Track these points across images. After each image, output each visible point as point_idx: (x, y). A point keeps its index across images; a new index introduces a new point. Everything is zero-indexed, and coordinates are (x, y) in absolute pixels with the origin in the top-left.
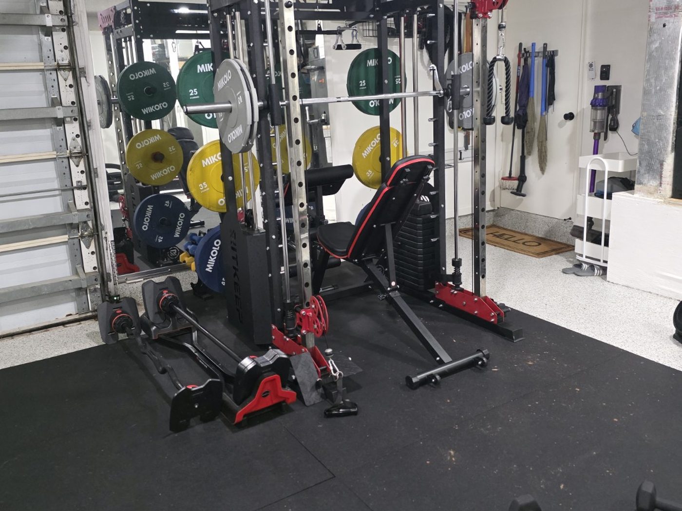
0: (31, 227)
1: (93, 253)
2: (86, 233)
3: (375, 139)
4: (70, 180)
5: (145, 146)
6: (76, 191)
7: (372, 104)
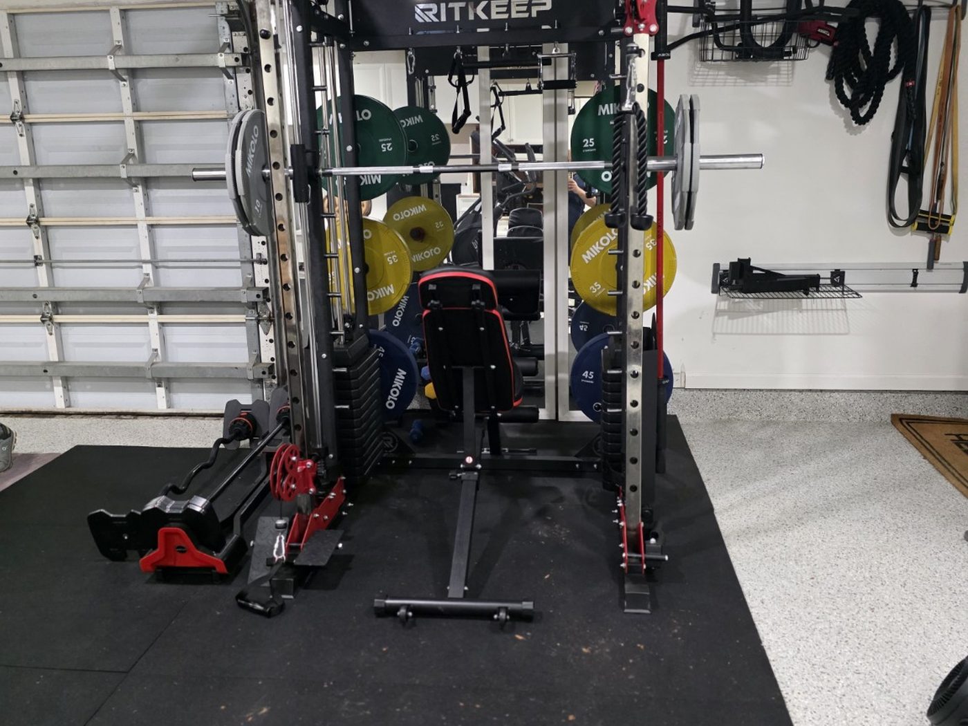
0: (199, 300)
1: (271, 341)
2: (265, 316)
3: (608, 234)
4: (250, 251)
5: (405, 217)
6: (256, 265)
7: (607, 176)
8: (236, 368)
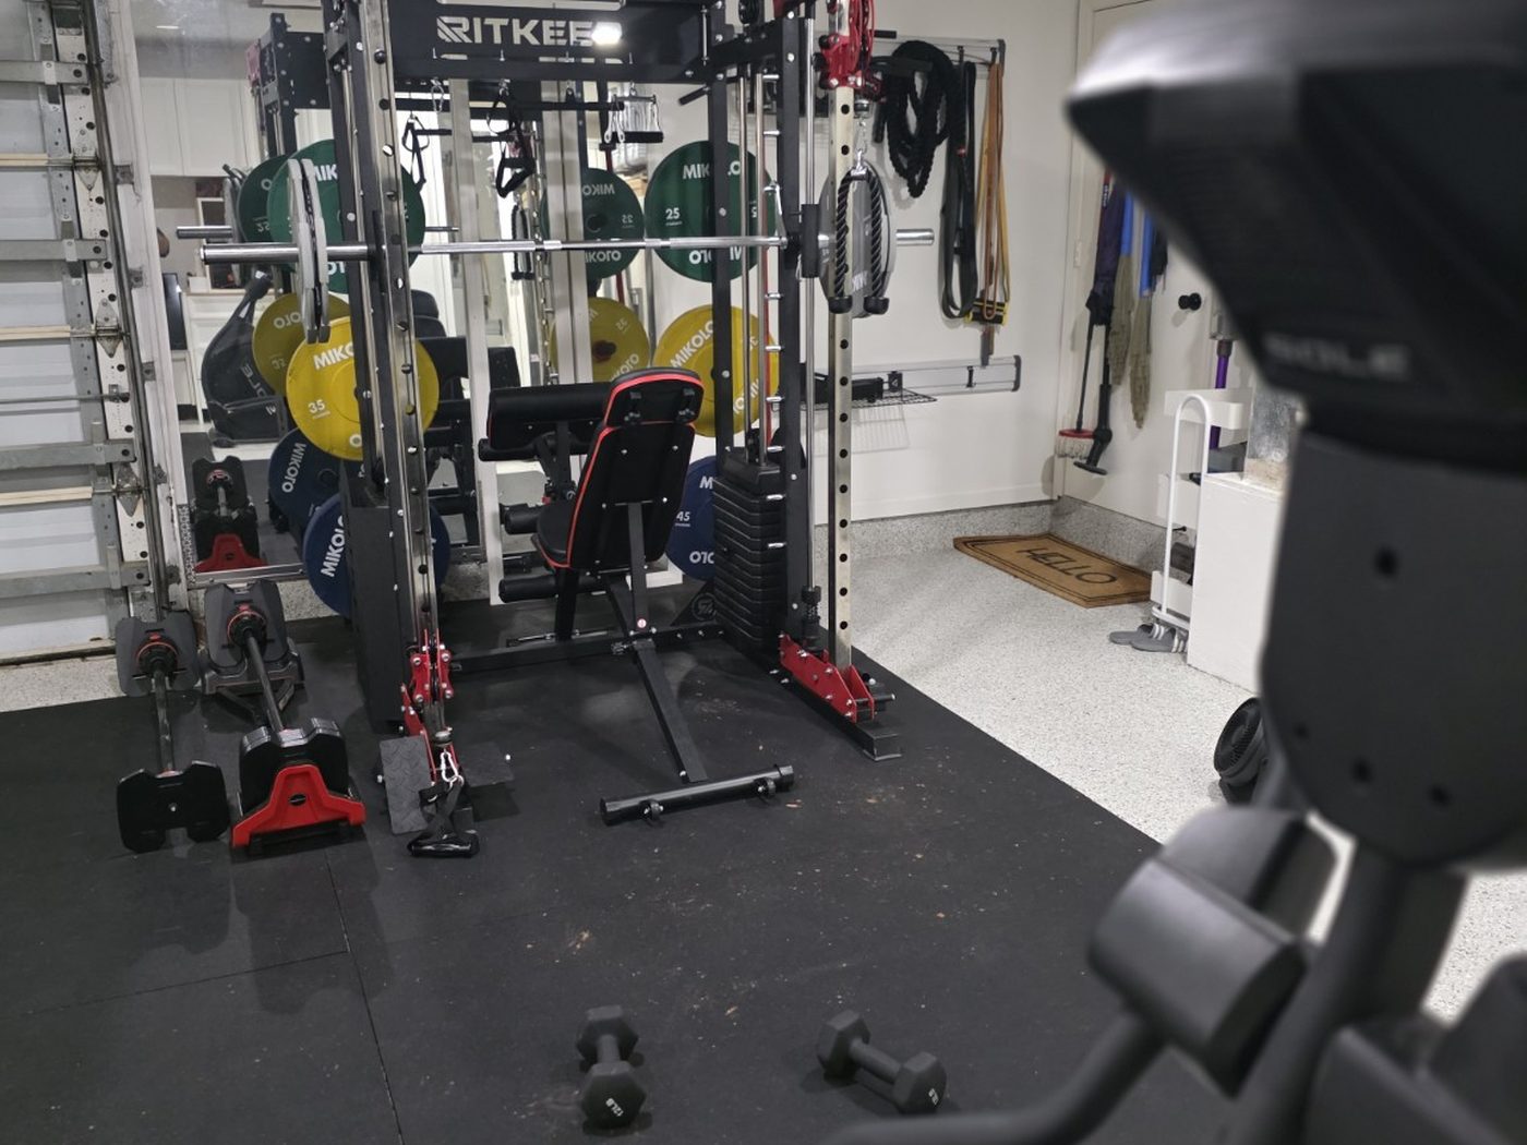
0: (15, 467)
1: (140, 525)
2: (127, 485)
3: (701, 331)
4: (96, 382)
5: (293, 323)
6: (108, 404)
7: (695, 257)
8: (90, 574)
